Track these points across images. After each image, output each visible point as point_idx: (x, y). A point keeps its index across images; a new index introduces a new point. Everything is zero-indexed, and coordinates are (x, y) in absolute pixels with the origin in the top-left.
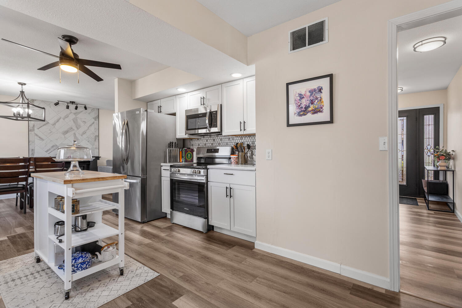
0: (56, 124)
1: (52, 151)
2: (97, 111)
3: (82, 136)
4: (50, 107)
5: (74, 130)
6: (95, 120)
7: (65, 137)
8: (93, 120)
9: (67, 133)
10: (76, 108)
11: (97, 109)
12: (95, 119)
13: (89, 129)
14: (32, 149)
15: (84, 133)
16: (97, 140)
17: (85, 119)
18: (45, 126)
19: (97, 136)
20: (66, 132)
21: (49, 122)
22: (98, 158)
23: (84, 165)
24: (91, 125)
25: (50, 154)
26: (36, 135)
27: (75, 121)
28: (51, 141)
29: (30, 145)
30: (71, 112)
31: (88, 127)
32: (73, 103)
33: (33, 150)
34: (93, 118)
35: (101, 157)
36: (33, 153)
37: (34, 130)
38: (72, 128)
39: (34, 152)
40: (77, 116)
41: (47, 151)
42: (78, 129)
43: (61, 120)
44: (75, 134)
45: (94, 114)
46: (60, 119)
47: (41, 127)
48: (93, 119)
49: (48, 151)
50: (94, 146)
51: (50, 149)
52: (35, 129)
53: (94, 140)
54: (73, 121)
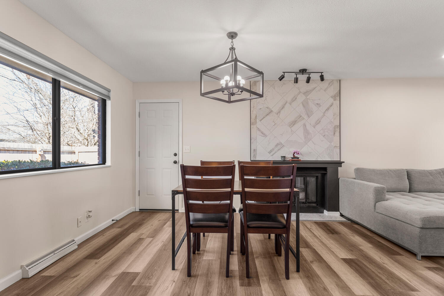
0: (281, 113)
1: (276, 152)
2: (337, 85)
3: (314, 127)
4: (274, 88)
5: (304, 119)
6: (335, 100)
7: (291, 130)
8: (331, 100)
9: (294, 125)
10: (308, 80)
11: (337, 80)
12: (334, 97)
13: (324, 115)
14: (254, 148)
15: (318, 122)
16: (337, 134)
17: (320, 99)
18: (268, 116)
19: (337, 126)
20: (294, 123)
21: (272, 110)
22: (339, 163)
23: (317, 175)
24: (328, 109)
25: (274, 155)
26: (259, 129)
27: (305, 104)
28: (275, 137)
29: (252, 143)
30: (300, 92)
31: (324, 113)
32: (303, 71)
33: (255, 150)
34: (332, 97)
35: (344, 162)
36: (254, 155)
37: (256, 122)
38: (301, 116)
39: (256, 154)
40: (308, 97)
41: (270, 152)
42: (309, 117)
43: (288, 104)
44: (305, 125)
45: (333, 90)
46: (286, 103)
47: (264, 118)
48: (330, 98)
49: (272, 151)
50: (332, 144)
51: (273, 149)
52: (258, 121)
53: (333, 134)
54: (303, 105)
